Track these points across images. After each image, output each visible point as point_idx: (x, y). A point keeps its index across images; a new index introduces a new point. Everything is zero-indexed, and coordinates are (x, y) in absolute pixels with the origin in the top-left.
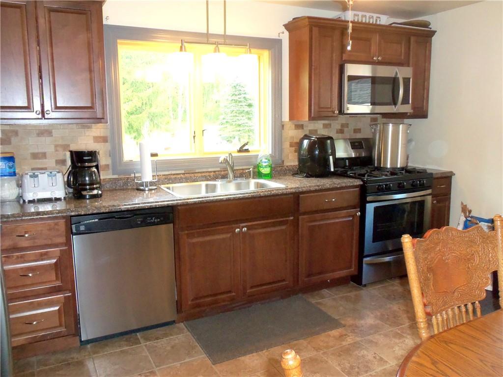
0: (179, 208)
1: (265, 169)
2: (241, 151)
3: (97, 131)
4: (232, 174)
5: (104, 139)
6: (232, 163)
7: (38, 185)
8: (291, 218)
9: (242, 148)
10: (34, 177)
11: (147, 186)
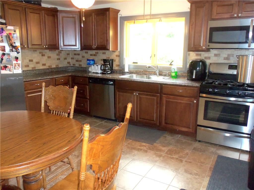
0: (116, 81)
1: (173, 73)
2: (171, 64)
3: (117, 53)
4: (158, 74)
5: (119, 56)
6: (158, 69)
7: (94, 68)
8: (158, 95)
9: (171, 63)
10: (94, 66)
11: (126, 73)
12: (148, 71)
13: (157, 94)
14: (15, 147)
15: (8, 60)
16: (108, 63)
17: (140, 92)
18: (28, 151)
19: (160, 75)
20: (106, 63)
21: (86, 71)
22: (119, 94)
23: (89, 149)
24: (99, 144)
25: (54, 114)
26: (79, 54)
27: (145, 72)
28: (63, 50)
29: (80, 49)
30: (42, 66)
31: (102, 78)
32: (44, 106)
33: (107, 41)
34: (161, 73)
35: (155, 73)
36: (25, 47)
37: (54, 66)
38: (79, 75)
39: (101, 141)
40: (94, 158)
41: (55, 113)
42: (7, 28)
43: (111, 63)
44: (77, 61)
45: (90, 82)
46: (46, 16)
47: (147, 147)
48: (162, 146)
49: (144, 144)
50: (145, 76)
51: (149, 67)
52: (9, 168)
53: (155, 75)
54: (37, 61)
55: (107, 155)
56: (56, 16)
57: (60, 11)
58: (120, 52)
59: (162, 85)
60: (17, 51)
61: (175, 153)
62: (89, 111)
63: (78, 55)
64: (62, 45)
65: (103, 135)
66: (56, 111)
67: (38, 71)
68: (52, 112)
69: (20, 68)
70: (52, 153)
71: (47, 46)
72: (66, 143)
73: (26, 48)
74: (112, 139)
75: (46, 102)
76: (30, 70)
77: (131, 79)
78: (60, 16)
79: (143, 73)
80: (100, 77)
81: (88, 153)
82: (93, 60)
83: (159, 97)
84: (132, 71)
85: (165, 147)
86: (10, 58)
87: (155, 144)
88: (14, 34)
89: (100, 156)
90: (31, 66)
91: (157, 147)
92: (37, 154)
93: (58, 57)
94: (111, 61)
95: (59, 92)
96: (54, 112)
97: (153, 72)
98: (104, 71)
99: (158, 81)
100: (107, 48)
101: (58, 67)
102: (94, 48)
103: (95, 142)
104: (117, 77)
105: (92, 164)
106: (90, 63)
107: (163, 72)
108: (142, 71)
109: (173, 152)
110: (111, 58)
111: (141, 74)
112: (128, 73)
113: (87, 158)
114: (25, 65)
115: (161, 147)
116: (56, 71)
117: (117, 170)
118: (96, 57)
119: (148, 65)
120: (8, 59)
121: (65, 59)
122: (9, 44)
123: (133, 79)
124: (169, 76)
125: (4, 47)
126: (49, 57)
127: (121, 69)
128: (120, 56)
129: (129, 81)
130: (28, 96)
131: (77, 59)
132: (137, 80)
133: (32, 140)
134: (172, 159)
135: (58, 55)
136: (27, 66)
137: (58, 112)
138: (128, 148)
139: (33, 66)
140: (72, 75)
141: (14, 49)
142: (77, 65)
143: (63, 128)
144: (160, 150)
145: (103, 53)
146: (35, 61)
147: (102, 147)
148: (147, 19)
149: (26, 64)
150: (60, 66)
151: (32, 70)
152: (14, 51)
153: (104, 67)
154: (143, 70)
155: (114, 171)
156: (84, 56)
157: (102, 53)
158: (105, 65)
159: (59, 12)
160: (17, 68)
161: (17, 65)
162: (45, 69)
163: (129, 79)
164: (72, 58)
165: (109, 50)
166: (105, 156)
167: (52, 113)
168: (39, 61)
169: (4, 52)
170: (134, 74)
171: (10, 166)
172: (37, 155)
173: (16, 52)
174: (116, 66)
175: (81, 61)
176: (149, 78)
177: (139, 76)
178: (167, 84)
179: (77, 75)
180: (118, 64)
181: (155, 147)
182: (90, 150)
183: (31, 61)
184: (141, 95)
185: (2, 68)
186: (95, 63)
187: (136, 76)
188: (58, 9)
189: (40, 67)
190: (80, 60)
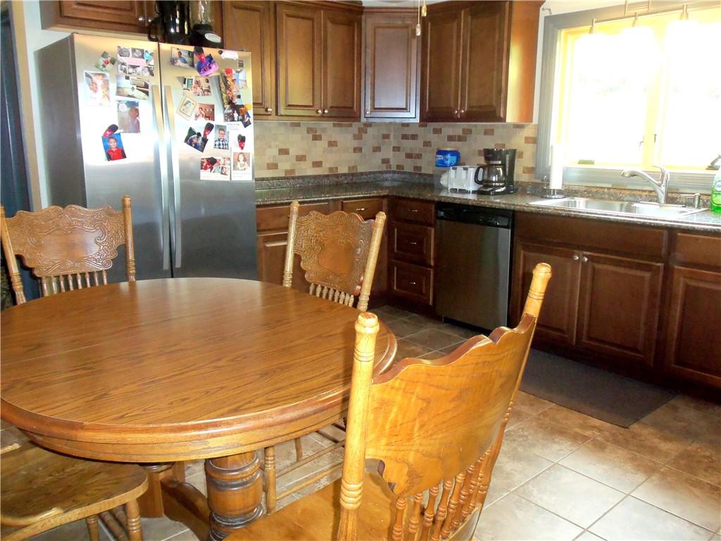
0: (519, 214)
1: (719, 197)
2: (712, 167)
3: (528, 132)
4: (662, 197)
5: (534, 141)
6: (664, 182)
7: (456, 177)
8: (659, 264)
9: (713, 163)
10: (455, 169)
11: (554, 195)
12: (628, 188)
13: (653, 263)
14: (183, 373)
15: (220, 145)
16: (500, 162)
17: (596, 255)
18: (215, 390)
19: (670, 200)
20: (493, 160)
21: (433, 185)
22: (525, 257)
23: (376, 405)
24: (413, 393)
25: (318, 295)
26: (417, 135)
27: (617, 191)
28: (370, 125)
29: (417, 120)
30: (313, 167)
31: (476, 206)
32: (291, 270)
33: (501, 92)
34: (674, 195)
35: (653, 194)
36: (269, 113)
37: (343, 170)
38: (411, 196)
39: (417, 382)
40: (393, 440)
41: (321, 294)
42: (222, 55)
43: (507, 162)
44: (409, 156)
45: (438, 218)
46: (329, 25)
47: (607, 434)
48: (659, 438)
49: (597, 422)
50: (618, 204)
51: (633, 175)
52: (147, 431)
53: (650, 201)
54: (301, 153)
55: (440, 436)
56: (356, 24)
57: (367, 10)
58: (538, 128)
59: (672, 234)
60: (242, 120)
61: (709, 467)
62: (431, 303)
63: (414, 139)
64: (369, 107)
65: (427, 362)
66: (323, 288)
67: (300, 181)
68: (312, 288)
69: (249, 165)
70: (277, 404)
71: (326, 111)
72: (327, 381)
73: (270, 115)
74: (462, 380)
75: (297, 258)
76: (279, 179)
77: (569, 211)
78: (368, 24)
79: (608, 194)
80: (470, 203)
81: (371, 417)
82: (455, 153)
83: (661, 274)
84: (576, 188)
85: (670, 440)
86: (225, 137)
87: (635, 427)
88: (237, 72)
89: (416, 434)
90: (285, 165)
91: (643, 438)
92: (234, 403)
93: (356, 144)
94: (508, 156)
95: (337, 230)
96: (319, 289)
97: (645, 191)
98: (486, 186)
99: (661, 220)
100: (498, 115)
101: (354, 172)
102: (459, 116)
103: (395, 382)
104: (524, 204)
105: (386, 457)
106: (446, 162)
107: (680, 191)
108: (609, 189)
109: (699, 462)
110: (509, 147)
111: (602, 199)
112: (560, 192)
113: (365, 435)
114: (268, 164)
115: (656, 441)
116: (347, 183)
117: (485, 495)
118: (464, 143)
119: (627, 169)
120: (219, 140)
121: (377, 149)
122: (225, 101)
123: (574, 211)
124: (705, 205)
125: (212, 107)
126: (332, 144)
127: (539, 181)
128: (538, 141)
129: (559, 216)
130: (268, 245)
131: (409, 152)
132: (587, 213)
133: (233, 360)
134: (695, 487)
135: (358, 137)
136: (273, 166)
137: (329, 289)
138: (541, 428)
139: (289, 168)
140: (391, 194)
141: (236, 115)
142: (409, 166)
143: (330, 336)
144: (653, 450)
145: (488, 132)
146: (294, 152)
147: (425, 405)
148: (635, 16)
149: (271, 161)
150: (360, 169)
151: (284, 178)
152: (236, 119)
153: (486, 172)
154: (610, 186)
155: (470, 496)
156: (430, 142)
157: (483, 131)
158: (488, 168)
159: (366, 12)
160: (241, 167)
161: (241, 158)
162: (320, 176)
163: (561, 210)
164: (396, 149)
165: (505, 121)
166: (434, 437)
167: (311, 293)
168: (304, 154)
169: (211, 122)
170: (582, 197)
171: (151, 426)
172: (234, 406)
173: (241, 122)
174: (524, 172)
175: (419, 156)
176: (629, 209)
177: (596, 203)
178: (694, 228)
179: (404, 196)
180: (530, 164)
181: (633, 437)
182: (376, 410)
183: (284, 152)
184: (599, 262)
185: (204, 164)
186: (461, 161)
187: (587, 202)
188: (363, 5)
189: (307, 170)
190: (417, 152)
